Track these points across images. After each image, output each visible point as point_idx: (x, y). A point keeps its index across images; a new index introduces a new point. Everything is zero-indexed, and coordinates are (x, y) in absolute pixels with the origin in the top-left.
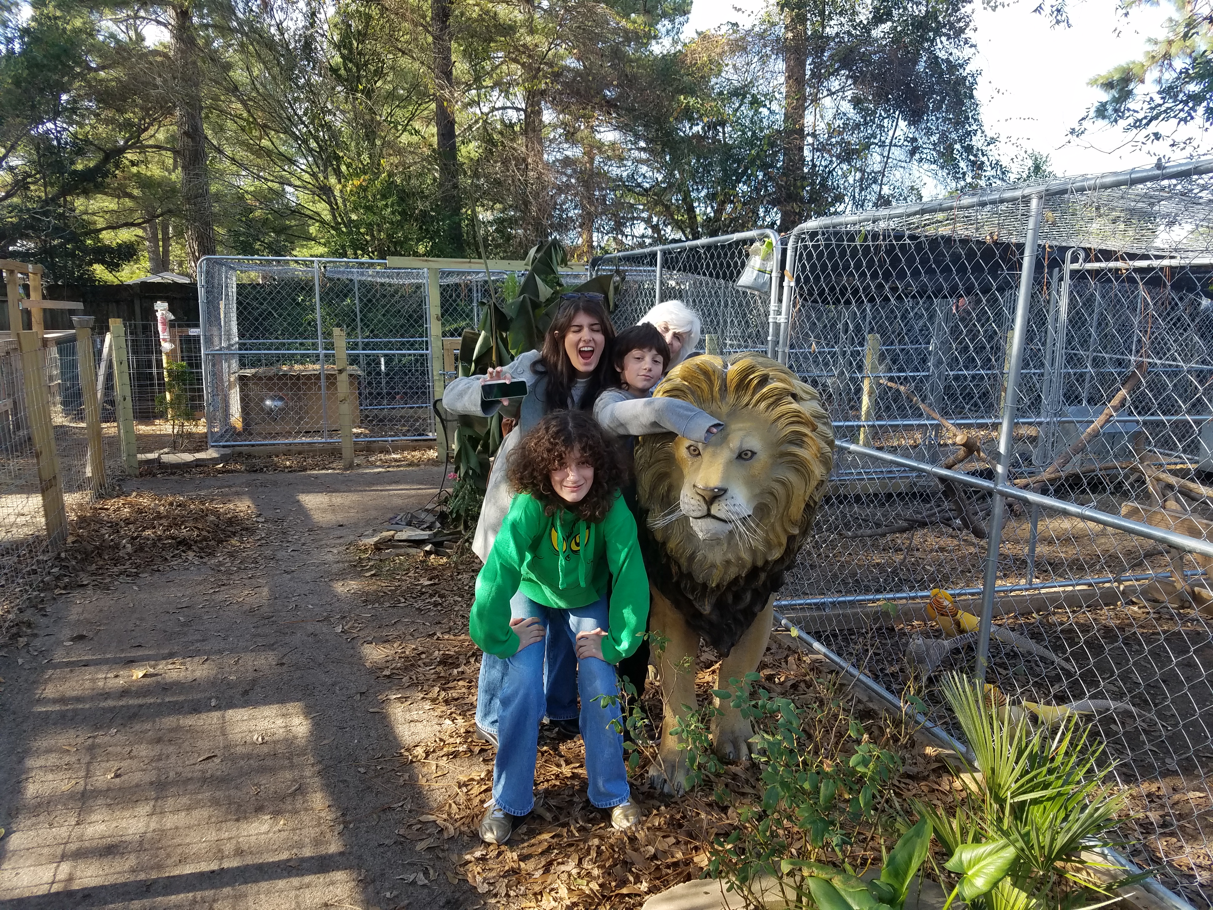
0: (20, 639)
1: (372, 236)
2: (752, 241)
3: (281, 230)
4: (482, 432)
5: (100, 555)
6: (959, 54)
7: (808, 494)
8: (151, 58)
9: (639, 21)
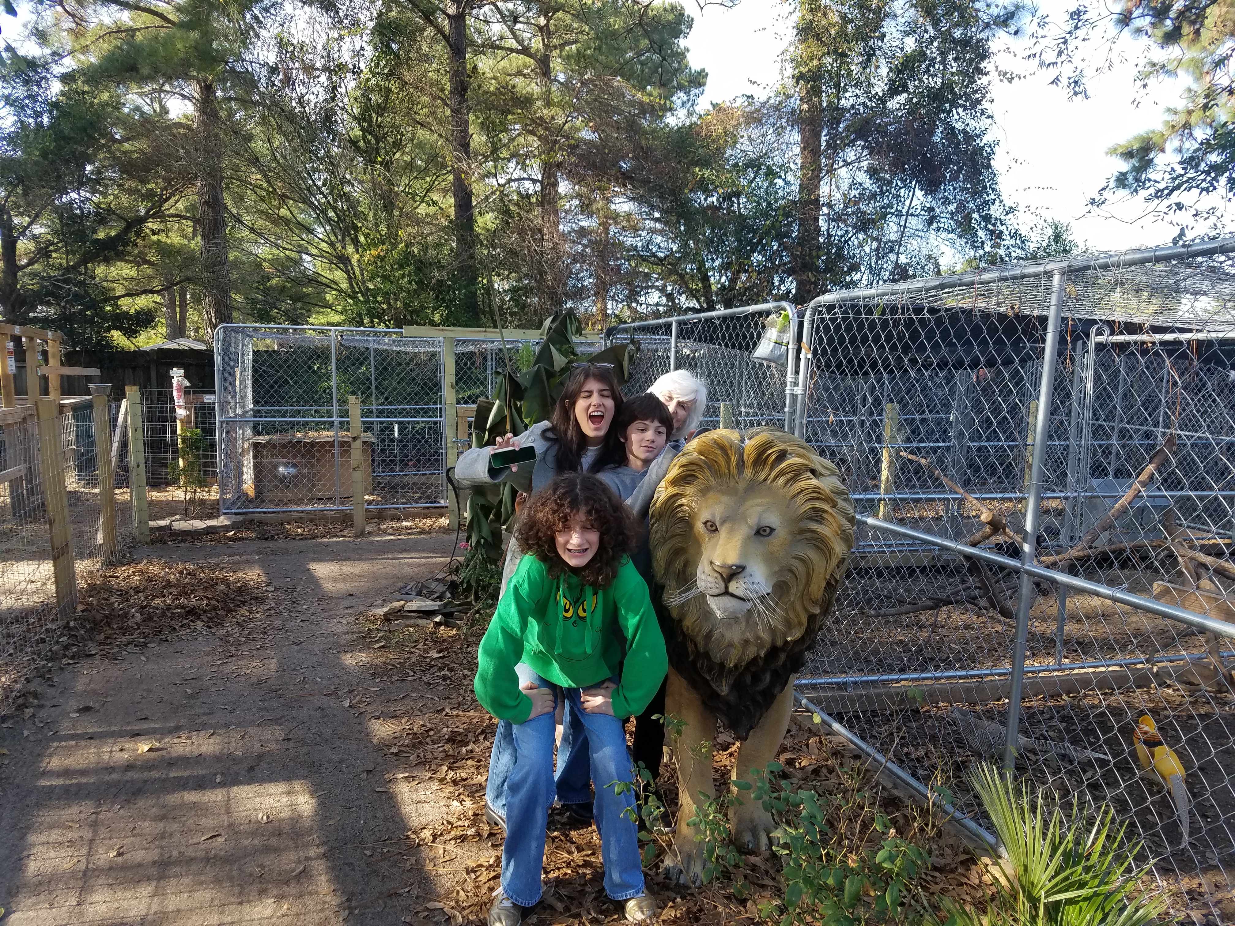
0: (27, 710)
1: (389, 304)
2: (768, 313)
3: (297, 298)
4: (495, 502)
5: (108, 624)
6: (975, 124)
7: (829, 572)
8: (174, 131)
9: (655, 93)
